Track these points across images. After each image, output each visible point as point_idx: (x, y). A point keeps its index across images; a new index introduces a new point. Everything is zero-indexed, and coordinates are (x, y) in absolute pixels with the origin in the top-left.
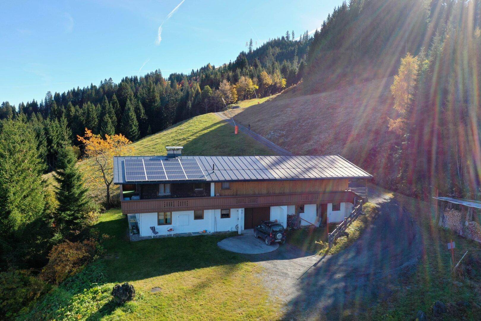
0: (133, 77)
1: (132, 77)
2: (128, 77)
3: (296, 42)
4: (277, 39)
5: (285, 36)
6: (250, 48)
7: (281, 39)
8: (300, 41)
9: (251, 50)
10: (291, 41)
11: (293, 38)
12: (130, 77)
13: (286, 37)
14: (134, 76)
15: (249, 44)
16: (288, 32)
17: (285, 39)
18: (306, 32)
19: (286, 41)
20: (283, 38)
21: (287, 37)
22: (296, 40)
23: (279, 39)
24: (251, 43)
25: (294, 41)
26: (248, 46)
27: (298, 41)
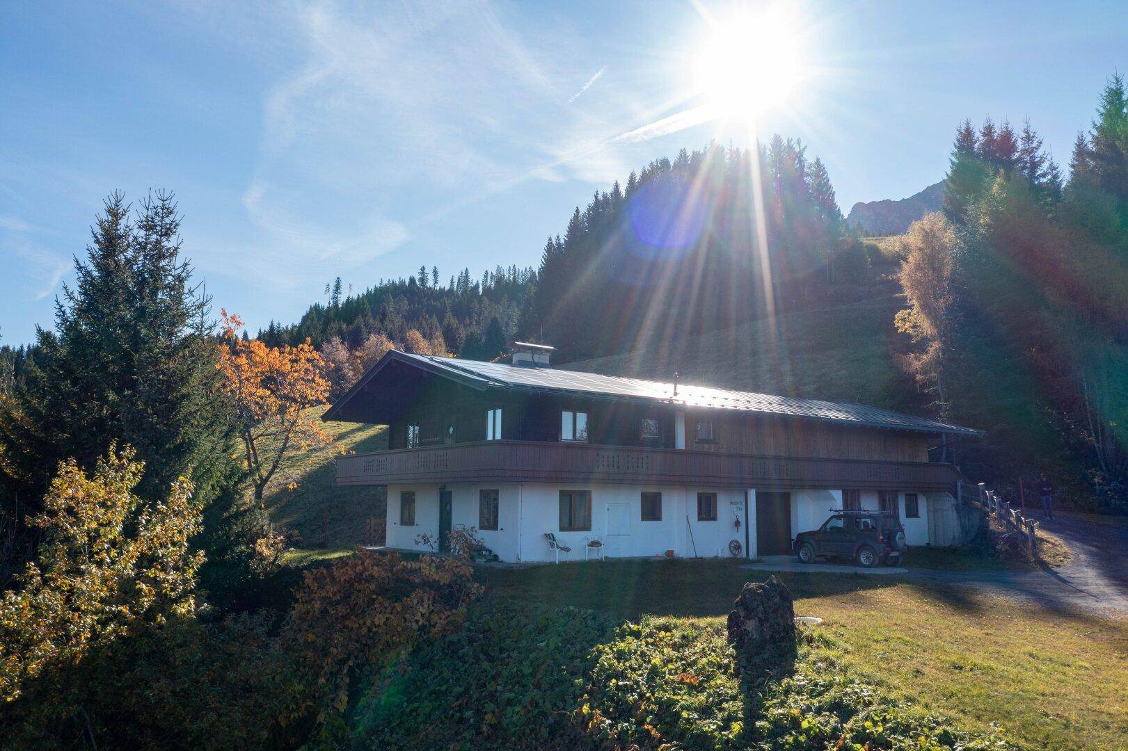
0: (26, 349)
1: (22, 347)
2: (11, 348)
3: (442, 291)
4: (397, 283)
5: (417, 277)
6: (335, 298)
7: (407, 283)
8: (451, 290)
9: (336, 302)
10: (430, 288)
11: (436, 282)
12: (17, 348)
13: (419, 280)
14: (29, 347)
15: (332, 287)
16: (423, 269)
17: (418, 283)
18: (464, 272)
19: (419, 288)
20: (412, 280)
21: (423, 280)
22: (442, 287)
23: (402, 283)
24: (338, 287)
25: (438, 288)
26: (331, 293)
27: (446, 289)
